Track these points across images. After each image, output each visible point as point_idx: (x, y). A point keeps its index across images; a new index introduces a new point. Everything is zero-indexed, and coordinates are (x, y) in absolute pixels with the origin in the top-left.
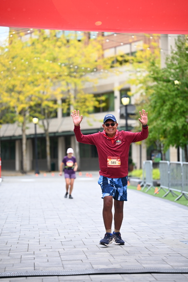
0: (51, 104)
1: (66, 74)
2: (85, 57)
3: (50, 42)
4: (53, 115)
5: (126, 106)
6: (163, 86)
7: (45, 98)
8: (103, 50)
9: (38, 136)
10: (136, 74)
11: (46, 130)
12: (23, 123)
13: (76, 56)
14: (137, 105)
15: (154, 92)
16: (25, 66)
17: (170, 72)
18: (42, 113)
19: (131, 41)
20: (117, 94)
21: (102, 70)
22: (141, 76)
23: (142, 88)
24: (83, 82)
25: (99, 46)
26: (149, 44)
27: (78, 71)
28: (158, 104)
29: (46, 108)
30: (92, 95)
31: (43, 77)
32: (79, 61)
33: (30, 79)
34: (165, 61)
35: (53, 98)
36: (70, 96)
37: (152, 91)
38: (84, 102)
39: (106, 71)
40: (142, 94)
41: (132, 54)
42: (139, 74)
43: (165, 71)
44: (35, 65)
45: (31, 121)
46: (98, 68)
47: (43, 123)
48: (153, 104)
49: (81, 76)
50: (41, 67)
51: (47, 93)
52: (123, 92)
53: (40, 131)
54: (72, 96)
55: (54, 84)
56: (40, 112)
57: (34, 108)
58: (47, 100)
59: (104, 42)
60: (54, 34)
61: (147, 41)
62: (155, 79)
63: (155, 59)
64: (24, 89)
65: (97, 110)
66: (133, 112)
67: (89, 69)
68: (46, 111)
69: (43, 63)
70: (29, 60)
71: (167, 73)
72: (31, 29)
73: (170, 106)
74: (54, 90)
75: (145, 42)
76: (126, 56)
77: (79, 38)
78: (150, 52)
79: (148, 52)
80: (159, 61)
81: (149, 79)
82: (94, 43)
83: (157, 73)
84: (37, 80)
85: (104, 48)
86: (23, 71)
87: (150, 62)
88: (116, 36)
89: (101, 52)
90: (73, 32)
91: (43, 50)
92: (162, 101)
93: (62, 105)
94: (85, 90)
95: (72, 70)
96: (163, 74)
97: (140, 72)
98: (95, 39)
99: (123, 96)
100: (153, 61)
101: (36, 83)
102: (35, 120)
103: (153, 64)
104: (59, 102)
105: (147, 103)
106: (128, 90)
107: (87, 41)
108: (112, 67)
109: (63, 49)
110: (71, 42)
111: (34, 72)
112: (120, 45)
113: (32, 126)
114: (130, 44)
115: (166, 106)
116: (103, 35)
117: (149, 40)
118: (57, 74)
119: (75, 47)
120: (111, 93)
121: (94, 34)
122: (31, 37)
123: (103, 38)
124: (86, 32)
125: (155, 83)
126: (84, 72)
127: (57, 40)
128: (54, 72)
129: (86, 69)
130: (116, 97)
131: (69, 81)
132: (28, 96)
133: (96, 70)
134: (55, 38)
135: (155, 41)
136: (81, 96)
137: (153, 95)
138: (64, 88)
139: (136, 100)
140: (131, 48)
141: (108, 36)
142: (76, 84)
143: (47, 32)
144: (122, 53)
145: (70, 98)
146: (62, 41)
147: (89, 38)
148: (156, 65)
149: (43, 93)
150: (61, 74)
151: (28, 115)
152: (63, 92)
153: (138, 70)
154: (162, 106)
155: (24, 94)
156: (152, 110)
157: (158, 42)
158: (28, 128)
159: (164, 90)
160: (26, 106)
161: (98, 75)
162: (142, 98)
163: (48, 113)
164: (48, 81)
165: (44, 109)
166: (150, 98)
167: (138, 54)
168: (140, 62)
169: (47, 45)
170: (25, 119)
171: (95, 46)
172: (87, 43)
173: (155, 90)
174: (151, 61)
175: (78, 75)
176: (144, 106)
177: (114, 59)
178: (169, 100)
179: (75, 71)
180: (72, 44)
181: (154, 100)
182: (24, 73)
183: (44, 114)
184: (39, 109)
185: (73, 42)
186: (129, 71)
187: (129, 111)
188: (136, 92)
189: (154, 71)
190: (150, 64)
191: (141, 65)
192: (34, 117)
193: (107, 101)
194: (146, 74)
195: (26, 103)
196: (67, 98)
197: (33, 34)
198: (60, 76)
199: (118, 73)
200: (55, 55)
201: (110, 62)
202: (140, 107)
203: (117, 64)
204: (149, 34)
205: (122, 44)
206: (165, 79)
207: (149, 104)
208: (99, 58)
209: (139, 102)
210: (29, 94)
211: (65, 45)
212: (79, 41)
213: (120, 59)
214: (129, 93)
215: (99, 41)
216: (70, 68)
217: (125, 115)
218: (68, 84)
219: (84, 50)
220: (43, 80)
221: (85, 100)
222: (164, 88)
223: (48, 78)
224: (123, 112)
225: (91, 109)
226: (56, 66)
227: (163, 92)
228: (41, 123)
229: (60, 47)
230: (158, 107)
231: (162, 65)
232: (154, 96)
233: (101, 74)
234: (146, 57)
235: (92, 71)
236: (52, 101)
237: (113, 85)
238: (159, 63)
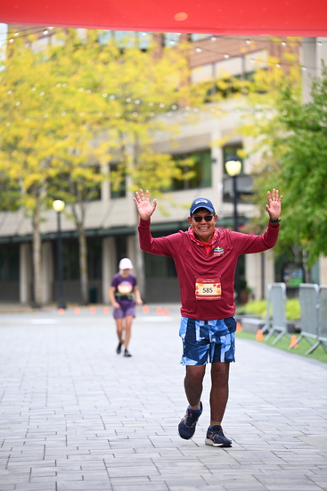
0: (88, 174)
1: (118, 114)
2: (155, 81)
3: (87, 52)
4: (92, 194)
5: (235, 177)
6: (306, 138)
7: (76, 161)
8: (191, 68)
9: (64, 235)
10: (254, 114)
11: (79, 225)
12: (36, 211)
13: (137, 80)
14: (255, 175)
15: (289, 150)
16: (37, 100)
17: (319, 111)
18: (72, 190)
19: (243, 50)
20: (217, 153)
21: (188, 108)
22: (264, 118)
23: (264, 142)
24: (151, 130)
25: (183, 62)
26: (279, 56)
27: (142, 108)
28: (297, 174)
29: (79, 181)
30: (167, 157)
31: (74, 121)
32: (143, 90)
33: (48, 125)
34: (310, 90)
35: (93, 163)
36: (125, 157)
37: (285, 149)
38: (154, 169)
39: (196, 110)
40: (265, 155)
41: (247, 75)
42: (259, 115)
43: (311, 108)
44: (57, 97)
45: (50, 207)
46: (181, 103)
47: (74, 210)
48: (287, 174)
49: (148, 119)
50: (70, 102)
51: (81, 151)
52: (229, 151)
53: (68, 225)
54: (130, 159)
55: (95, 134)
56: (67, 190)
57: (56, 181)
58: (81, 165)
59: (191, 53)
60: (94, 38)
61: (275, 51)
62: (292, 125)
63: (290, 85)
64: (37, 145)
65: (178, 185)
66: (248, 189)
67: (162, 106)
68: (80, 188)
69: (73, 94)
70: (46, 88)
71: (315, 114)
72: (51, 28)
73: (321, 178)
74: (96, 146)
75: (272, 54)
76: (234, 80)
77: (143, 46)
78: (282, 73)
79: (278, 72)
80: (300, 89)
81: (278, 124)
82: (173, 55)
83: (296, 114)
84: (61, 127)
85: (193, 64)
86: (34, 109)
87: (281, 92)
88: (216, 42)
89: (186, 72)
90: (131, 33)
91: (73, 68)
92: (305, 168)
93: (111, 177)
94: (156, 147)
95: (130, 107)
96: (306, 115)
97: (261, 110)
98: (174, 48)
99: (228, 158)
100: (288, 89)
101: (59, 132)
102: (58, 205)
103: (287, 96)
104: (105, 169)
105: (275, 171)
106: (239, 146)
107: (158, 50)
108: (207, 101)
109: (113, 66)
110: (128, 54)
111: (56, 111)
112: (224, 59)
113: (52, 216)
114: (243, 56)
115: (312, 177)
116: (190, 40)
117: (280, 48)
118: (100, 115)
119: (136, 63)
120: (205, 153)
121: (172, 38)
122: (50, 44)
123: (190, 46)
124: (158, 33)
125: (292, 133)
126: (152, 111)
127: (101, 50)
128: (95, 112)
129: (157, 105)
130: (215, 161)
131: (124, 129)
132: (45, 159)
133: (175, 107)
134: (96, 46)
135: (291, 52)
136: (147, 157)
137: (287, 155)
138: (115, 143)
139: (254, 166)
140: (244, 65)
141: (200, 41)
142: (136, 135)
143: (81, 33)
144: (227, 75)
145: (125, 163)
146: (109, 51)
147: (163, 45)
148: (294, 97)
149: (74, 152)
150: (109, 115)
151: (43, 194)
152: (111, 151)
153: (258, 107)
154: (304, 177)
155: (36, 155)
156: (285, 184)
157: (298, 53)
158: (43, 220)
159: (308, 146)
160: (41, 178)
161: (179, 117)
162: (265, 162)
163: (83, 192)
164: (84, 128)
165: (75, 184)
166: (281, 162)
167: (257, 77)
168: (262, 92)
169: (82, 59)
170: (39, 203)
171: (173, 62)
172: (158, 56)
173: (290, 146)
174: (284, 89)
175: (140, 117)
176: (270, 178)
177: (211, 86)
178: (317, 166)
179: (136, 110)
180: (130, 58)
181: (289, 165)
182: (36, 114)
183: (76, 194)
184: (65, 184)
185: (133, 52)
186: (241, 109)
187: (242, 187)
188: (255, 151)
189: (289, 109)
190: (281, 96)
191: (263, 97)
192: (55, 199)
193: (197, 168)
194: (272, 115)
195: (41, 172)
196: (119, 163)
197: (54, 38)
198: (107, 119)
199: (219, 113)
200: (97, 78)
201: (203, 92)
202: (261, 179)
203: (218, 97)
204: (280, 37)
205: (226, 56)
206: (311, 124)
207: (280, 173)
208: (182, 84)
209: (259, 170)
210: (46, 154)
211: (116, 58)
212: (144, 50)
213: (223, 86)
214: (240, 153)
215: (182, 52)
216: (126, 104)
217: (232, 194)
218: (121, 135)
219: (154, 69)
220: (72, 126)
221: (155, 166)
222: (308, 143)
223: (84, 122)
224: (229, 188)
225: (167, 183)
226: (98, 100)
227: (307, 151)
228: (69, 210)
229: (106, 63)
230: (296, 180)
231: (304, 97)
232: (290, 157)
233: (187, 115)
234: (273, 81)
235: (169, 109)
236: (91, 167)
237: (208, 136)
238: (298, 94)
